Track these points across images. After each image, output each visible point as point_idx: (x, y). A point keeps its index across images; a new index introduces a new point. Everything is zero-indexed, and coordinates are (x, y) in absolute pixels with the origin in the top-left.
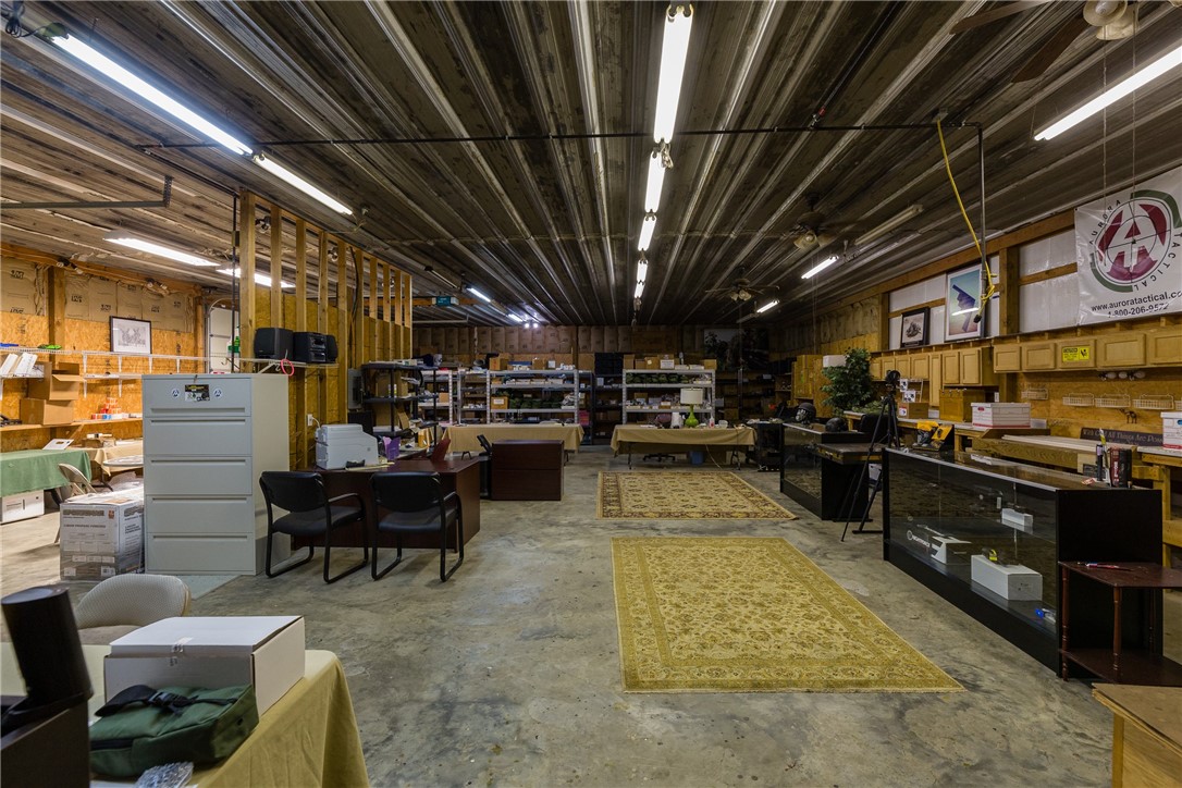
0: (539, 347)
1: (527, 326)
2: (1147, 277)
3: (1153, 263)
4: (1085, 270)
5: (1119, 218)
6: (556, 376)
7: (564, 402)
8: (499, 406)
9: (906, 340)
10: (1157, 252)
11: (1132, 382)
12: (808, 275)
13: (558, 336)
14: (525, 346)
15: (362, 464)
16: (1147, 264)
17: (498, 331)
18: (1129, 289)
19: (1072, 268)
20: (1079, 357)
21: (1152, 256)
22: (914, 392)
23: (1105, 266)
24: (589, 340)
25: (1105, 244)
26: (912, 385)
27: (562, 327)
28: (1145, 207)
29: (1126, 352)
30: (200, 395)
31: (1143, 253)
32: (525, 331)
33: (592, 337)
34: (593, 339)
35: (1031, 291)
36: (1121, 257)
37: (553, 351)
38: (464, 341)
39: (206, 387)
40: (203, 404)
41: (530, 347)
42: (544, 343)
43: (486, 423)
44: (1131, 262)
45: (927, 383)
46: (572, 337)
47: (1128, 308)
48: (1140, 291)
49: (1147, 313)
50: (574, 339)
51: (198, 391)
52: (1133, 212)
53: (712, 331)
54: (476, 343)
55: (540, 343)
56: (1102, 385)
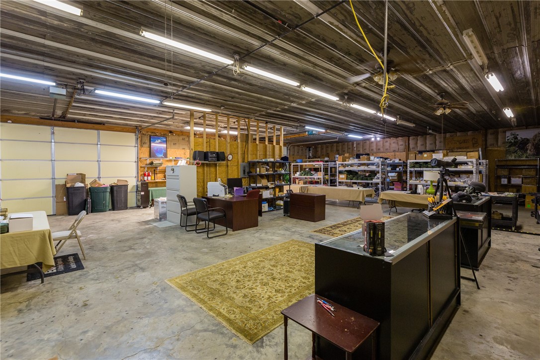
1: (373, 139)
6: (373, 164)
7: (376, 177)
8: (342, 179)
13: (398, 143)
14: (379, 149)
15: (218, 196)
17: (366, 142)
24: (416, 143)
27: (400, 138)
30: (173, 172)
32: (372, 142)
33: (418, 142)
34: (419, 143)
37: (394, 151)
38: (349, 148)
39: (174, 169)
41: (382, 149)
42: (390, 147)
43: (336, 186)
46: (405, 143)
50: (407, 144)
53: (513, 132)
54: (355, 149)
55: (388, 147)
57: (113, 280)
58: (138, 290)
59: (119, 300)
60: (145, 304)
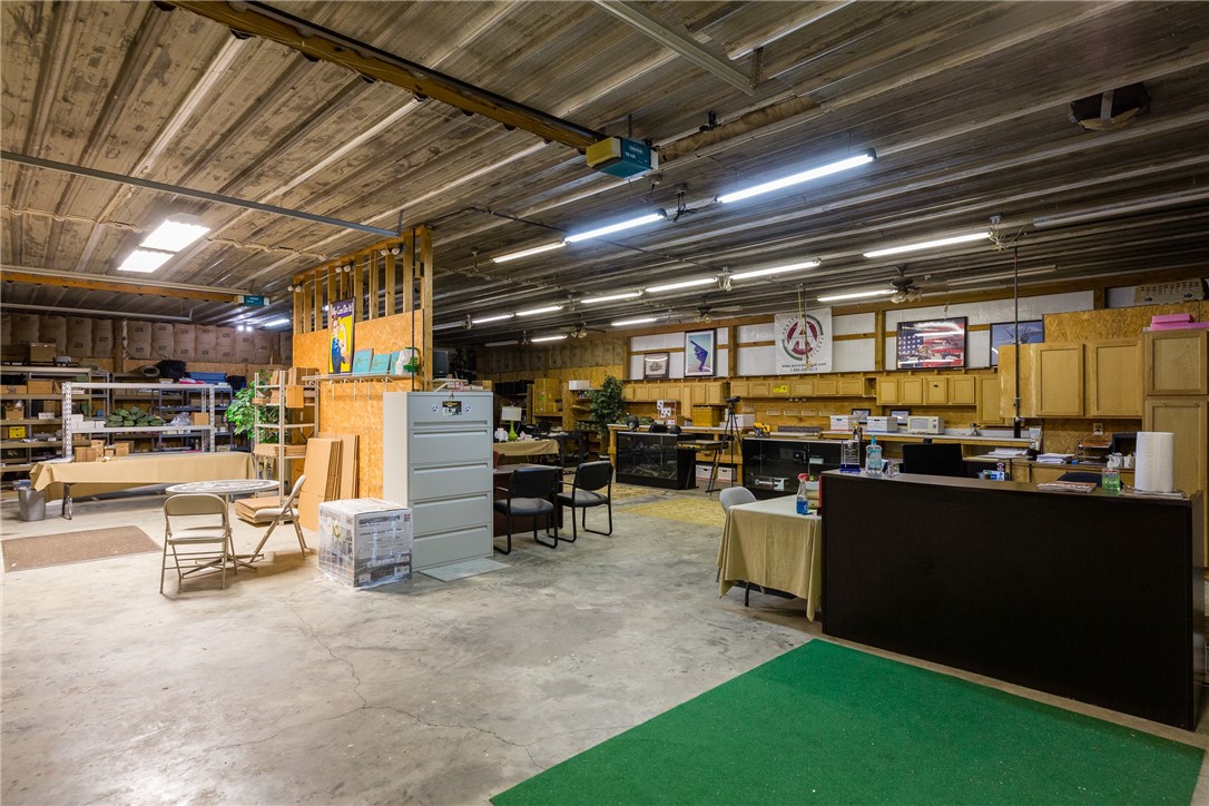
0: (226, 355)
2: (809, 355)
3: (811, 349)
4: (779, 345)
5: (796, 324)
9: (649, 372)
10: (813, 344)
11: (801, 404)
16: (809, 349)
18: (801, 359)
19: (772, 343)
20: (782, 391)
21: (812, 346)
22: (670, 409)
23: (790, 346)
25: (790, 335)
26: (666, 405)
28: (808, 323)
29: (805, 389)
30: (454, 410)
31: (807, 344)
35: (743, 352)
36: (798, 343)
39: (459, 403)
40: (457, 418)
44: (802, 346)
45: (679, 403)
47: (800, 368)
48: (806, 360)
49: (808, 372)
51: (453, 407)
52: (803, 323)
54: (125, 342)
56: (786, 404)
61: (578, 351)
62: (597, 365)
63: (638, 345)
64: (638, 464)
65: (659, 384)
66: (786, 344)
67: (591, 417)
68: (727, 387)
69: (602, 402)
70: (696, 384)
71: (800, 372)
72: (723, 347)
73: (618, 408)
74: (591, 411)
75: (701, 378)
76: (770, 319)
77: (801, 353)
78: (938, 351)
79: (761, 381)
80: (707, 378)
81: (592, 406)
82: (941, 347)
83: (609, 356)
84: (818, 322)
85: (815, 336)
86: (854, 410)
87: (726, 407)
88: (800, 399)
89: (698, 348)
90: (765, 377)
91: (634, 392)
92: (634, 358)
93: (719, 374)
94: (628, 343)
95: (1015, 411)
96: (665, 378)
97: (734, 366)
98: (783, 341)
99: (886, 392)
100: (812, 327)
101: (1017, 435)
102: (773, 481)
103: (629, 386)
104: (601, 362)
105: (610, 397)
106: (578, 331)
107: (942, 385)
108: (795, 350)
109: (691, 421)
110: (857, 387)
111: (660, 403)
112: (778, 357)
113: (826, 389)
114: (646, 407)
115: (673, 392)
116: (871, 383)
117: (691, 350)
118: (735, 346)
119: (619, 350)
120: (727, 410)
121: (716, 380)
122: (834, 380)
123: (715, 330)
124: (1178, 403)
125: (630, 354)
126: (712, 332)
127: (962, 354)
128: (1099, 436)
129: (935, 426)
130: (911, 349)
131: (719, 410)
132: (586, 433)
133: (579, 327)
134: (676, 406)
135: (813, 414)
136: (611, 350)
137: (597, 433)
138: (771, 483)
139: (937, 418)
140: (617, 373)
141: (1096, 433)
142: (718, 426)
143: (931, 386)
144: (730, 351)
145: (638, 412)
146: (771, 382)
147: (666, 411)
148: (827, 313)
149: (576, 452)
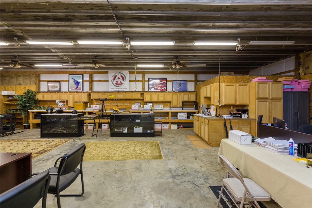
2: (121, 85)
3: (122, 84)
4: (110, 82)
5: (116, 75)
9: (50, 89)
10: (123, 82)
11: (118, 101)
12: (37, 65)
16: (121, 84)
18: (118, 87)
19: (108, 81)
20: (112, 97)
21: (122, 83)
22: (63, 103)
23: (115, 82)
25: (114, 79)
26: (61, 102)
28: (121, 75)
29: (121, 96)
31: (121, 82)
35: (95, 84)
36: (117, 81)
44: (119, 83)
47: (118, 90)
48: (120, 87)
49: (121, 91)
52: (119, 75)
56: (112, 101)
57: (187, 168)
58: (176, 158)
59: (183, 156)
60: (175, 153)
61: (7, 78)
62: (20, 84)
63: (43, 77)
64: (53, 128)
65: (56, 94)
66: (113, 81)
67: (19, 107)
68: (90, 95)
69: (25, 101)
70: (75, 94)
71: (118, 91)
72: (86, 81)
73: (34, 103)
74: (18, 105)
75: (77, 92)
76: (107, 73)
77: (119, 85)
78: (160, 87)
79: (104, 93)
80: (81, 92)
81: (19, 102)
82: (160, 86)
83: (28, 81)
84: (124, 75)
85: (123, 80)
86: (135, 103)
87: (89, 102)
88: (118, 100)
89: (75, 81)
90: (105, 92)
91: (43, 96)
92: (42, 83)
93: (85, 91)
94: (38, 76)
95: (219, 103)
96: (59, 91)
97: (91, 88)
98: (112, 80)
99: (147, 98)
100: (122, 77)
101: (183, 109)
102: (123, 129)
103: (40, 94)
104: (22, 83)
105: (30, 98)
106: (15, 65)
107: (163, 96)
108: (116, 84)
109: (74, 108)
110: (138, 96)
111: (58, 101)
112: (110, 86)
113: (128, 96)
114: (49, 103)
115: (64, 97)
116: (142, 95)
117: (72, 81)
118: (91, 81)
119: (33, 79)
120: (89, 104)
121: (84, 92)
122: (131, 94)
123: (83, 74)
124: (263, 100)
125: (40, 81)
126: (81, 75)
127: (166, 88)
128: (232, 110)
129: (162, 107)
130: (152, 86)
131: (86, 103)
132: (14, 114)
133: (15, 63)
134: (66, 102)
135: (122, 104)
136: (29, 79)
137: (21, 114)
138: (122, 130)
139: (162, 105)
140: (33, 89)
141: (232, 109)
142: (85, 109)
143: (160, 96)
144: (90, 83)
145: (44, 105)
146: (108, 94)
147: (61, 105)
148: (127, 73)
149: (8, 123)
